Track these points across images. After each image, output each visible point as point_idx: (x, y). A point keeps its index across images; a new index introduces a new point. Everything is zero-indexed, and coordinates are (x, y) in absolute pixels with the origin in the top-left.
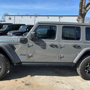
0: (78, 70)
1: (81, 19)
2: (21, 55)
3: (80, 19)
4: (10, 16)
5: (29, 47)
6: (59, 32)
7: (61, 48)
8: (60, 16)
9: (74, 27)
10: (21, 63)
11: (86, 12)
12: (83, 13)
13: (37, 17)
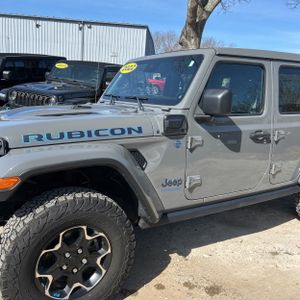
1: (193, 40)
3: (190, 40)
5: (193, 150)
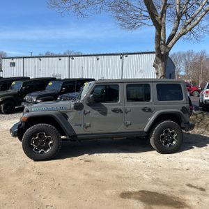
0: (152, 140)
2: (76, 125)
3: (159, 64)
4: (13, 58)
5: (85, 114)
6: (122, 92)
7: (126, 113)
8: (123, 54)
9: (141, 85)
10: (75, 136)
11: (167, 50)
12: (162, 53)
13: (73, 59)
